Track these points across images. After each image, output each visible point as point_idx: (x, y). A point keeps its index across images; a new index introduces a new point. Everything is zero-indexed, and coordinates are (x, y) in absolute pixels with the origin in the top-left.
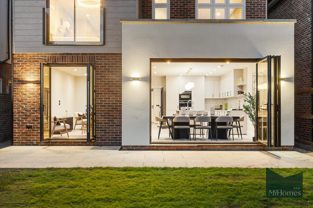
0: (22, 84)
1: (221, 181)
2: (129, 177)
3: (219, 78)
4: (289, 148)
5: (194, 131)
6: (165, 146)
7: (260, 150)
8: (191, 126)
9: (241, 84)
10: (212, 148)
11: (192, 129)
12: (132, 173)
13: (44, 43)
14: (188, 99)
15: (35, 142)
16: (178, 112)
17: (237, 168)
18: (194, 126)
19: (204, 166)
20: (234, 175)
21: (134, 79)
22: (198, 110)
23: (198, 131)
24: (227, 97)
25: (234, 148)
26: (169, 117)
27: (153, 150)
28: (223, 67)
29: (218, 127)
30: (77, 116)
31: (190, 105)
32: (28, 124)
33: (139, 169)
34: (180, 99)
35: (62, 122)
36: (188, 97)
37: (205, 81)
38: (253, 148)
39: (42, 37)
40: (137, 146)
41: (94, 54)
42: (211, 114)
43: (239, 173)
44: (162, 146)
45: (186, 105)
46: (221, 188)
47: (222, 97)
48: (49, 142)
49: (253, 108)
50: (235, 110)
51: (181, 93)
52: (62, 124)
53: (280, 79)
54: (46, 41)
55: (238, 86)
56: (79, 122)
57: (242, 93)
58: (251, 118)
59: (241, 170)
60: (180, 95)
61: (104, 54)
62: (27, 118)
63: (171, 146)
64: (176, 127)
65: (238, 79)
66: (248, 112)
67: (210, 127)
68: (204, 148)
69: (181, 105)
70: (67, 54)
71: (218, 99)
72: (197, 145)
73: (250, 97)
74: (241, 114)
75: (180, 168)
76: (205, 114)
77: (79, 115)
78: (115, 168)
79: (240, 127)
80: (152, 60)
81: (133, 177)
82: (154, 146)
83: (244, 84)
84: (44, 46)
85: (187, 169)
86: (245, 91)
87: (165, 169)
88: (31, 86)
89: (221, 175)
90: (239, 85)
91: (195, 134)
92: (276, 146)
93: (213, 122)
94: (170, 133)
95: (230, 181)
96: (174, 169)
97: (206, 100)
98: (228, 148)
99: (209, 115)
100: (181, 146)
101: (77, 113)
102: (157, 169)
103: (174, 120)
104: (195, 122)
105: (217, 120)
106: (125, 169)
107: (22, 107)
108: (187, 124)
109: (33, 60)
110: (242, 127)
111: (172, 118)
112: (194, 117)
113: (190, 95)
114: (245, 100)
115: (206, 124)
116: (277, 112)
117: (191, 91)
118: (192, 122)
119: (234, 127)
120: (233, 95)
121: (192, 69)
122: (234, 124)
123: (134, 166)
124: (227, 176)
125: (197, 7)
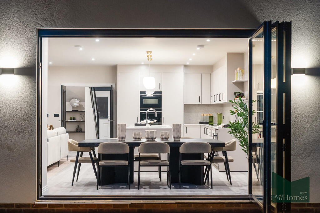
3: (210, 69)
24: (219, 102)
27: (43, 212)
28: (202, 48)
29: (184, 162)
36: (156, 101)
37: (185, 74)
40: (12, 205)
42: (174, 138)
55: (234, 83)
57: (241, 95)
58: (245, 147)
60: (142, 99)
64: (102, 163)
65: (235, 70)
72: (129, 202)
74: (228, 138)
76: (164, 137)
79: (227, 161)
80: (42, 33)
83: (245, 80)
90: (235, 81)
93: (176, 153)
97: (186, 106)
110: (232, 161)
113: (160, 98)
114: (232, 112)
116: (284, 140)
117: (161, 92)
120: (226, 100)
121: (150, 52)
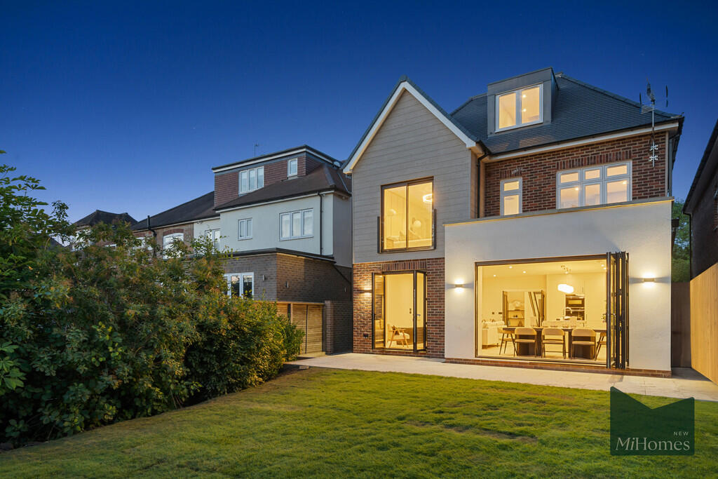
0: (361, 293)
4: (663, 374)
6: (491, 361)
7: (616, 374)
10: (549, 367)
13: (378, 252)
14: (580, 306)
21: (457, 286)
25: (578, 369)
27: (478, 364)
32: (365, 333)
34: (567, 305)
35: (401, 332)
36: (579, 302)
38: (605, 370)
39: (376, 246)
40: (461, 359)
41: (425, 260)
44: (488, 361)
48: (383, 351)
51: (566, 296)
52: (401, 334)
54: (381, 250)
60: (567, 300)
61: (436, 259)
62: (364, 327)
63: (497, 362)
68: (539, 366)
69: (569, 314)
70: (400, 261)
72: (529, 362)
82: (478, 360)
84: (378, 254)
88: (366, 295)
98: (571, 368)
100: (510, 362)
103: (517, 333)
107: (361, 316)
109: (367, 270)
113: (583, 300)
125: (558, 189)
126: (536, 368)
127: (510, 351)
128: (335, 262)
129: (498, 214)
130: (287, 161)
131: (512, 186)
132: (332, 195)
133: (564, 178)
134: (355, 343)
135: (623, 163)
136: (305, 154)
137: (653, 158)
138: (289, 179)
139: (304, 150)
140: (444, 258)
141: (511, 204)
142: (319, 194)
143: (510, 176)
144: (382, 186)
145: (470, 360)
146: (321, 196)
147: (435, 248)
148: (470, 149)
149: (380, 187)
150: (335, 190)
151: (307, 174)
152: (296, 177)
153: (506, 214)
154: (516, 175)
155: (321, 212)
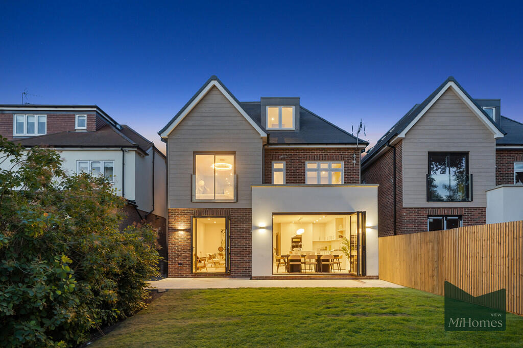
1: (323, 293)
2: (264, 292)
3: (324, 225)
4: (374, 277)
5: (305, 267)
6: (283, 277)
7: (353, 279)
8: (302, 263)
9: (341, 230)
10: (318, 278)
11: (303, 265)
12: (266, 291)
13: (191, 201)
14: (299, 242)
15: (185, 275)
16: (291, 253)
17: (334, 288)
18: (305, 263)
19: (312, 287)
20: (332, 291)
21: (261, 228)
22: (308, 251)
23: (307, 266)
24: (330, 240)
25: (334, 278)
26: (286, 256)
27: (274, 279)
29: (323, 263)
30: (208, 256)
31: (301, 247)
32: (180, 262)
33: (269, 288)
34: (293, 242)
36: (299, 240)
37: (313, 227)
38: (348, 277)
39: (190, 196)
40: (263, 277)
41: (229, 209)
42: (318, 254)
43: (335, 290)
44: (281, 277)
45: (297, 247)
46: (323, 296)
47: (326, 240)
49: (348, 248)
50: (337, 250)
51: (293, 237)
53: (365, 228)
55: (339, 231)
56: (210, 261)
57: (342, 237)
59: (336, 288)
60: (292, 239)
61: (237, 209)
62: (178, 257)
63: (287, 277)
64: (291, 263)
65: (339, 227)
66: (345, 251)
67: (317, 263)
69: (293, 247)
70: (209, 209)
71: (323, 242)
73: (346, 240)
74: (340, 253)
75: (296, 288)
76: (313, 253)
77: (210, 256)
78: (253, 288)
79: (339, 263)
80: (274, 214)
81: (267, 292)
82: (275, 277)
83: (344, 230)
84: (192, 203)
85: (301, 288)
86: (344, 236)
87: (286, 288)
88: (182, 233)
89: (323, 291)
91: (305, 269)
92: (363, 274)
93: (319, 259)
94: (286, 268)
95: (328, 293)
96: (293, 288)
97: (313, 242)
98: (329, 278)
99: (316, 254)
100: (295, 277)
101: (208, 254)
102: (281, 288)
103: (289, 258)
104: (305, 260)
105: (322, 258)
106: (260, 289)
107: (175, 248)
108: (299, 261)
109: (183, 213)
110: (341, 262)
111: (287, 257)
112: (305, 256)
113: (301, 238)
114: (343, 243)
115: (313, 261)
117: (302, 236)
118: (303, 260)
119: (335, 263)
120: (335, 239)
122: (335, 260)
123: (266, 287)
124: (327, 291)
125: (306, 171)
126: (311, 279)
127: (283, 270)
128: (137, 206)
129: (271, 183)
130: (74, 115)
131: (278, 165)
132: (134, 152)
133: (310, 165)
134: (170, 270)
135: (340, 162)
136: (95, 113)
137: (354, 162)
138: (76, 131)
139: (95, 109)
140: (251, 209)
141: (278, 178)
142: (122, 150)
143: (278, 159)
144: (194, 152)
145: (269, 277)
146: (123, 151)
147: (237, 201)
148: (262, 138)
149: (193, 153)
150: (138, 149)
151: (97, 130)
152: (86, 131)
153: (275, 183)
154: (282, 159)
155: (123, 164)
